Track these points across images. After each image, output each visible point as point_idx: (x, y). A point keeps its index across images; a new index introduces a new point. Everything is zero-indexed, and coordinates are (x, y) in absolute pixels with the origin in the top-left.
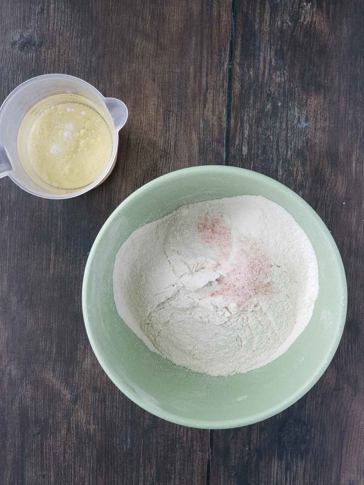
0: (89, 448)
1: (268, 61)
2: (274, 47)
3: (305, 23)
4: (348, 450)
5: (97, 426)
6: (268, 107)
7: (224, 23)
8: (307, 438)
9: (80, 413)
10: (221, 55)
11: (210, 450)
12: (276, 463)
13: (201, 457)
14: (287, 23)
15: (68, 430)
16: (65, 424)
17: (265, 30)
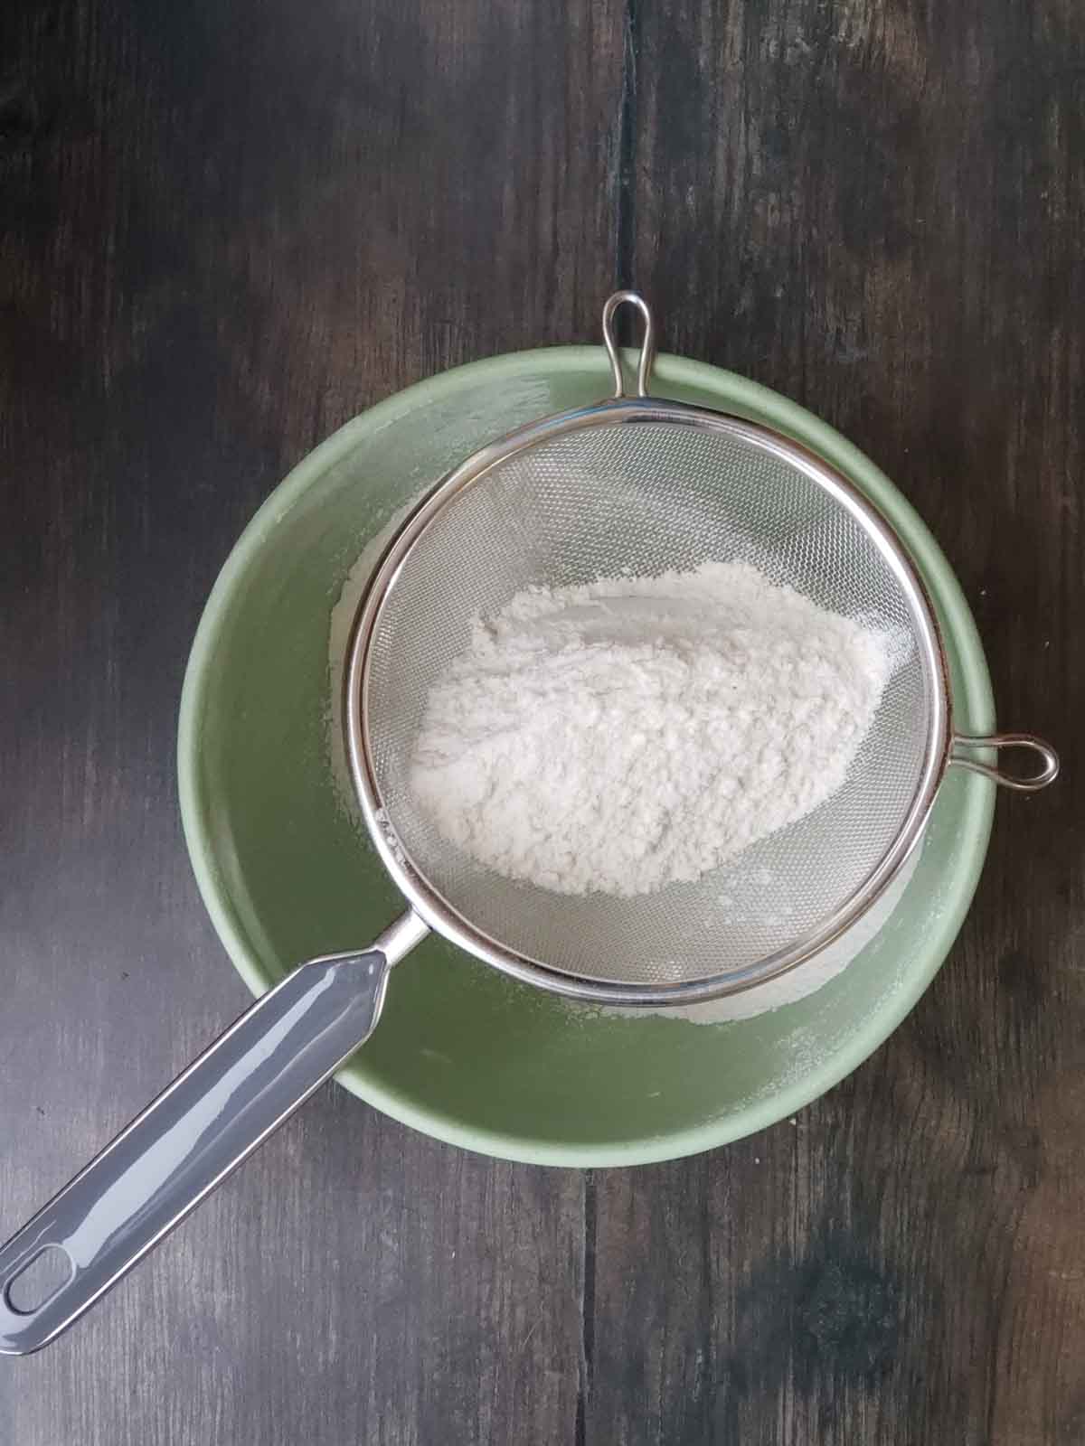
0: (210, 1365)
1: (740, 163)
2: (756, 120)
3: (852, 45)
4: (1015, 1357)
5: (233, 1296)
6: (743, 302)
7: (603, 51)
8: (886, 1325)
9: (183, 1254)
10: (597, 148)
11: (586, 1365)
12: (790, 1403)
13: (556, 1388)
14: (796, 46)
15: (147, 1308)
16: (137, 1288)
17: (730, 67)
